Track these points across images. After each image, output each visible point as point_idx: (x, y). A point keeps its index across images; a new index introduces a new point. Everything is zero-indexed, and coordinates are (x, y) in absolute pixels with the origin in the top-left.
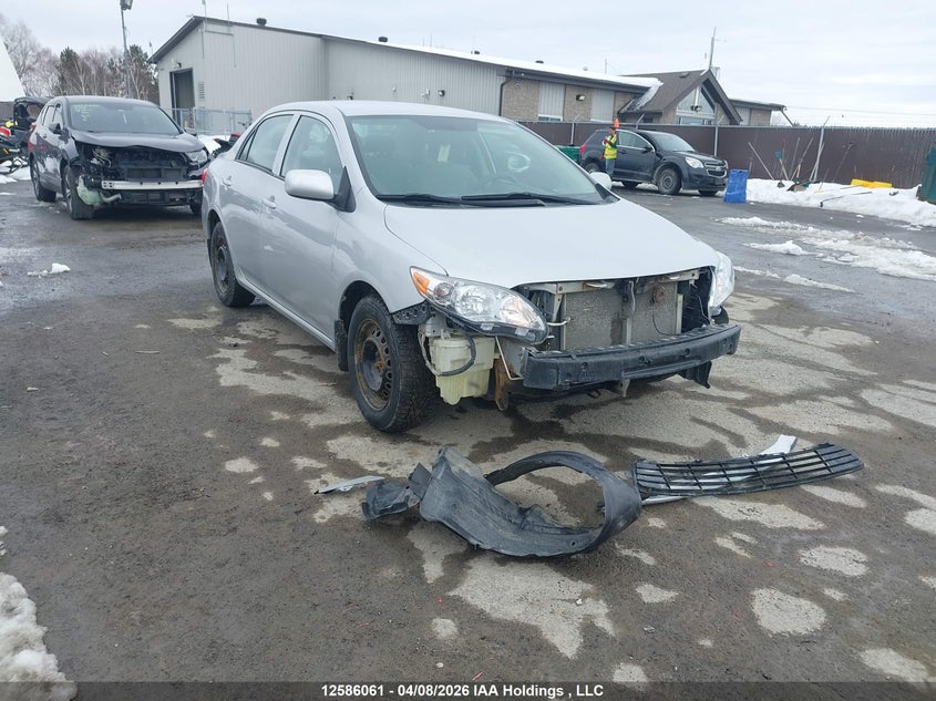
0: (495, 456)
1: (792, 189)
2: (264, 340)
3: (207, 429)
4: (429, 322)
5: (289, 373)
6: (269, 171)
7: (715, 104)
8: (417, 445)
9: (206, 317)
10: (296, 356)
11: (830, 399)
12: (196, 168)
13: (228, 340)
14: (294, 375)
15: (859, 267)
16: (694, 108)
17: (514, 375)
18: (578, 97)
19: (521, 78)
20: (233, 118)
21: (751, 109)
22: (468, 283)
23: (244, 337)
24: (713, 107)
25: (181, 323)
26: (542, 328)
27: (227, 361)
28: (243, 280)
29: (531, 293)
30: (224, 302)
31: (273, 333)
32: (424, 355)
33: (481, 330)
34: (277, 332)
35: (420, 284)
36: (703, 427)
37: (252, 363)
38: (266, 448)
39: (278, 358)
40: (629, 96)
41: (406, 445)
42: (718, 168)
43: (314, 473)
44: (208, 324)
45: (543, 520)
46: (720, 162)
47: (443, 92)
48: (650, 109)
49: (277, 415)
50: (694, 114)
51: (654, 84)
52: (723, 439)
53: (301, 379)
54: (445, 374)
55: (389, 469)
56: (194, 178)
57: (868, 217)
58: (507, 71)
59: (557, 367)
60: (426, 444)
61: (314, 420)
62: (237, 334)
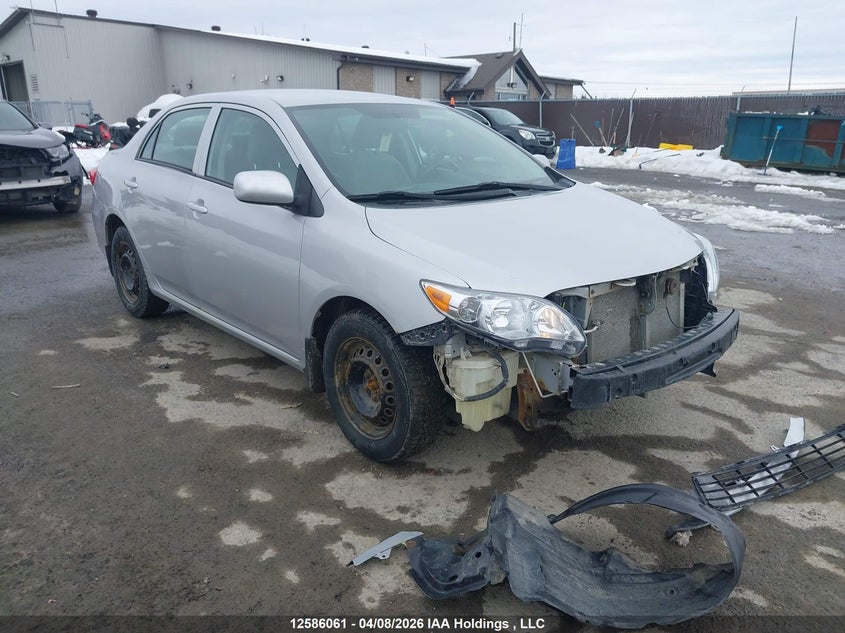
0: (519, 480)
1: (612, 154)
2: (195, 356)
3: (177, 487)
4: (450, 341)
5: (241, 396)
6: (189, 171)
7: (528, 81)
8: (428, 476)
9: (118, 334)
10: (240, 373)
11: (787, 366)
12: (58, 164)
13: (156, 360)
14: (248, 398)
15: (711, 224)
16: (510, 85)
17: (545, 392)
18: (408, 79)
19: (355, 63)
20: (72, 108)
21: (556, 84)
22: (492, 294)
23: (172, 355)
24: (526, 83)
25: (93, 343)
26: (581, 339)
27: (163, 388)
28: (159, 290)
29: (563, 300)
30: (134, 314)
31: (202, 346)
32: (442, 378)
33: (515, 347)
34: (207, 345)
35: (436, 299)
36: (697, 413)
37: (195, 389)
38: (257, 504)
39: (221, 378)
40: (453, 76)
41: (415, 478)
42: (548, 139)
43: (331, 534)
44: (127, 341)
45: (626, 566)
46: (548, 133)
47: (282, 77)
48: (473, 87)
49: (253, 456)
50: (511, 90)
51: (473, 64)
52: (726, 425)
53: (259, 402)
54: (471, 399)
55: (414, 516)
56: (57, 174)
57: (683, 176)
58: (342, 56)
59: (608, 383)
60: (437, 473)
61: (297, 457)
62: (164, 353)
